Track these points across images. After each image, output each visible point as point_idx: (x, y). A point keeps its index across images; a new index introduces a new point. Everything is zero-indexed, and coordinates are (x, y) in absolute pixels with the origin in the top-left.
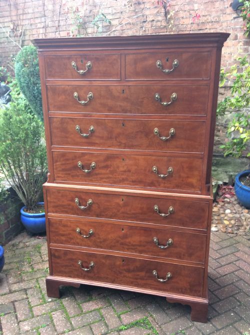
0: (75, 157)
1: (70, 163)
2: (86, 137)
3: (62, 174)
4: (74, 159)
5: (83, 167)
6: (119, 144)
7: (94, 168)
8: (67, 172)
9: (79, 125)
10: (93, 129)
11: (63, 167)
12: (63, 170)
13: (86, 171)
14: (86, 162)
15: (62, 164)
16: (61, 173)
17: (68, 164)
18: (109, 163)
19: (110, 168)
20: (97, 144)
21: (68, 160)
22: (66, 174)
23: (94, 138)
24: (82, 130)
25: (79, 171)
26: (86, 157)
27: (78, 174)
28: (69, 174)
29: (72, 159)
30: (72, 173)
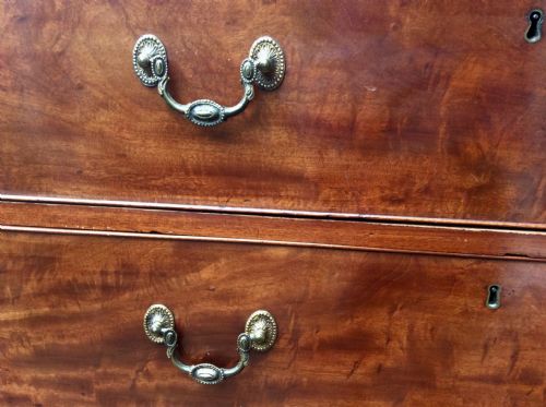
0: (128, 270)
1: (89, 316)
2: (217, 130)
3: (36, 383)
4: (120, 289)
5: (182, 344)
6: (473, 180)
7: (259, 354)
8: (73, 374)
9: (163, 29)
10: (272, 65)
11: (46, 339)
12: (42, 358)
13: (207, 372)
14: (210, 307)
15: (34, 322)
16: (27, 375)
17: (74, 318)
18: (378, 321)
19: (380, 350)
20: (297, 178)
21: (72, 291)
22: (64, 384)
23: (277, 135)
24: (187, 71)
25: (151, 366)
26: (206, 273)
27: (142, 382)
28: (83, 386)
29: (105, 288)
30: (106, 377)
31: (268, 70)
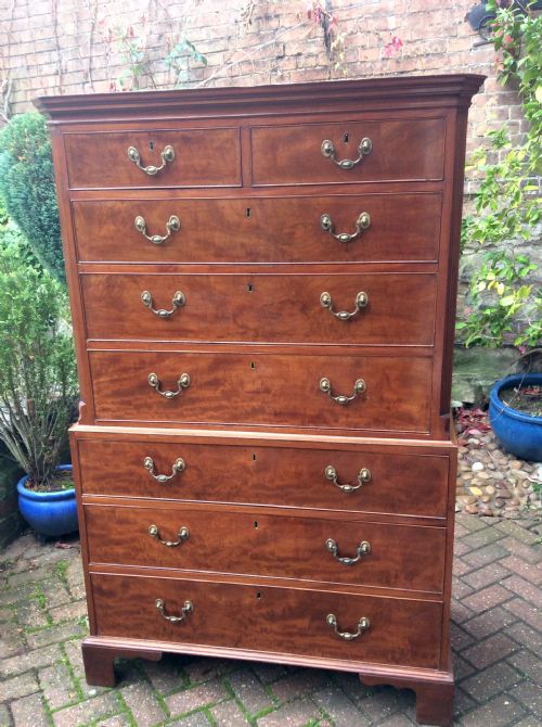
0: (143, 362)
1: (130, 378)
2: (167, 318)
3: (113, 403)
4: (140, 368)
5: (161, 386)
6: (241, 330)
7: (186, 388)
8: (126, 399)
9: (149, 290)
10: (181, 300)
11: (116, 387)
12: (116, 394)
13: (169, 394)
14: (169, 373)
15: (113, 381)
16: (109, 401)
17: (125, 379)
18: (220, 374)
19: (223, 385)
20: (192, 331)
21: (125, 370)
22: (123, 403)
23: (184, 319)
24: (157, 301)
25: (152, 394)
26: (167, 362)
27: (149, 401)
28: (129, 403)
29: (136, 369)
30: (136, 399)
31: (181, 301)
